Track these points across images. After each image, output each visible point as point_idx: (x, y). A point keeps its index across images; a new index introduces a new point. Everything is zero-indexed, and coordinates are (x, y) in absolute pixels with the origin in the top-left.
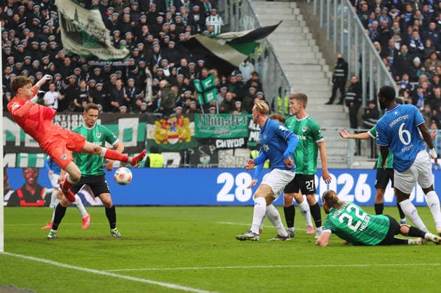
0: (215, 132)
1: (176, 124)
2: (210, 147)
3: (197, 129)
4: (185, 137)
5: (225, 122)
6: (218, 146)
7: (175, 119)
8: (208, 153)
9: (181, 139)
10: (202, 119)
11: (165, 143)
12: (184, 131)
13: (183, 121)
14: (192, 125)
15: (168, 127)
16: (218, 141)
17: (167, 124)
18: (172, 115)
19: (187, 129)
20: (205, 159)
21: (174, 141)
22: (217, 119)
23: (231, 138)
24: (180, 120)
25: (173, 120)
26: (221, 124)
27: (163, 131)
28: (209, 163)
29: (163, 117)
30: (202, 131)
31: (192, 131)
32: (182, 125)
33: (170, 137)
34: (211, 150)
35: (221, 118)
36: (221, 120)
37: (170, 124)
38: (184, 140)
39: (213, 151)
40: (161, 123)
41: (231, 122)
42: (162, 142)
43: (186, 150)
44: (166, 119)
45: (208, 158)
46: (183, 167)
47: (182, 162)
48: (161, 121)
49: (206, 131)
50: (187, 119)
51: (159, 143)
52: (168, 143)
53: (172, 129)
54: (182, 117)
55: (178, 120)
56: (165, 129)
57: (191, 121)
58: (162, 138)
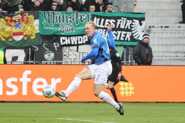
0: (59, 29)
1: (21, 21)
2: (54, 44)
3: (41, 26)
4: (29, 34)
5: (69, 20)
6: (62, 44)
7: (20, 16)
8: (52, 49)
9: (26, 36)
10: (47, 16)
11: (10, 40)
12: (29, 28)
13: (28, 19)
14: (37, 22)
15: (13, 24)
16: (62, 38)
17: (12, 21)
18: (16, 12)
19: (32, 26)
20: (49, 56)
21: (18, 38)
22: (61, 17)
23: (75, 36)
24: (25, 17)
25: (17, 17)
26: (65, 22)
27: (8, 29)
28: (53, 60)
29: (8, 13)
30: (47, 28)
31: (37, 28)
32: (27, 22)
33: (15, 34)
34: (55, 47)
35: (65, 15)
36: (65, 17)
37: (15, 21)
38: (28, 37)
39: (57, 48)
40: (6, 20)
41: (75, 20)
42: (7, 39)
43: (31, 47)
44: (12, 16)
45: (52, 55)
46: (28, 63)
47: (27, 58)
48: (6, 18)
49: (50, 28)
50: (32, 17)
51: (4, 40)
52: (13, 40)
53: (17, 26)
54: (27, 14)
55: (23, 17)
56: (10, 26)
57: (35, 18)
58: (7, 36)
